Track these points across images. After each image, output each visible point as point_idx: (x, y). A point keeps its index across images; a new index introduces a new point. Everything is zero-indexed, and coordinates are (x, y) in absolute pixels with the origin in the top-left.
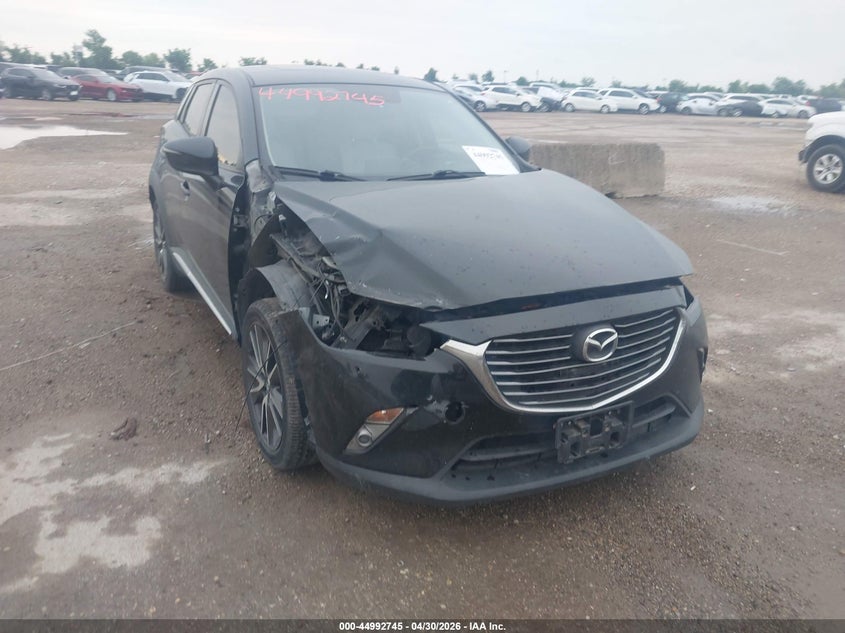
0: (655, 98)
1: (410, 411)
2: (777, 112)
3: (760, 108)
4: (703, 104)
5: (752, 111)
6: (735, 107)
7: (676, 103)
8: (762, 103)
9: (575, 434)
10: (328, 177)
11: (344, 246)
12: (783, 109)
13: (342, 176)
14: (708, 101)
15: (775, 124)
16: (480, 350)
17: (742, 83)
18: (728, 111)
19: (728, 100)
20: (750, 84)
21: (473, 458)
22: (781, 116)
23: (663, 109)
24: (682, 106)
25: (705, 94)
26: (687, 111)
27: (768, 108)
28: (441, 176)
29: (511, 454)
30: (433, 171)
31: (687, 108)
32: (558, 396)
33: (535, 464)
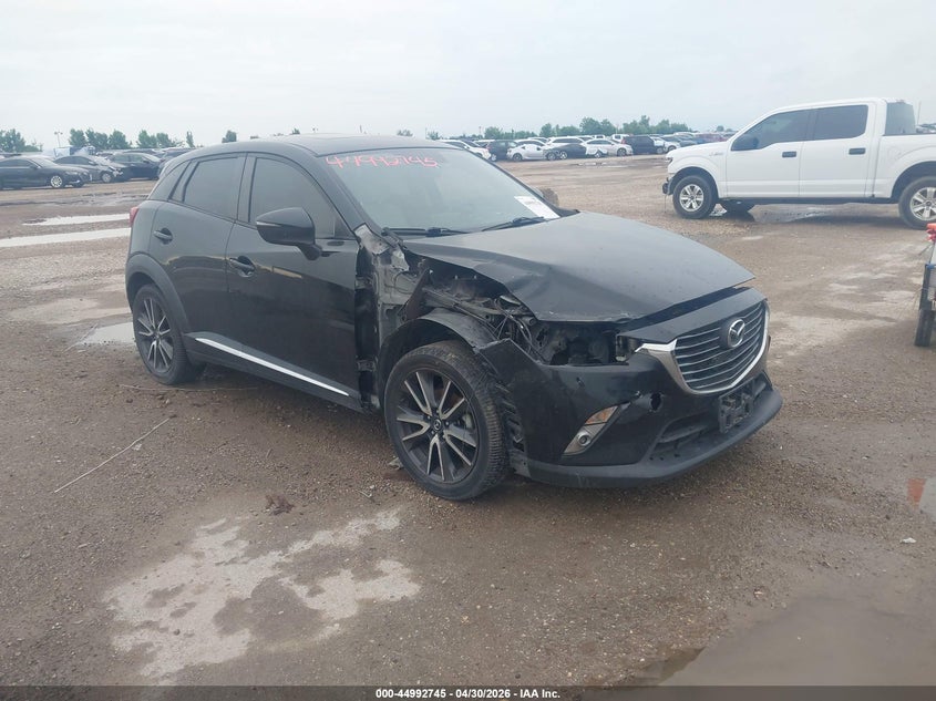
0: (484, 147)
1: (625, 407)
2: (599, 152)
3: (584, 149)
4: (531, 149)
5: (578, 153)
6: (561, 150)
7: (505, 150)
8: (584, 144)
9: (727, 408)
10: (434, 233)
11: (520, 284)
12: (604, 148)
13: (449, 231)
14: (536, 146)
15: (599, 164)
16: (671, 346)
17: (553, 127)
18: (554, 155)
19: (551, 144)
20: (561, 128)
21: (666, 441)
22: (603, 155)
23: (494, 158)
24: (512, 152)
25: (529, 139)
26: (518, 158)
27: (590, 149)
28: (518, 223)
29: (688, 433)
30: (511, 219)
31: (517, 155)
32: (713, 380)
33: (697, 440)
